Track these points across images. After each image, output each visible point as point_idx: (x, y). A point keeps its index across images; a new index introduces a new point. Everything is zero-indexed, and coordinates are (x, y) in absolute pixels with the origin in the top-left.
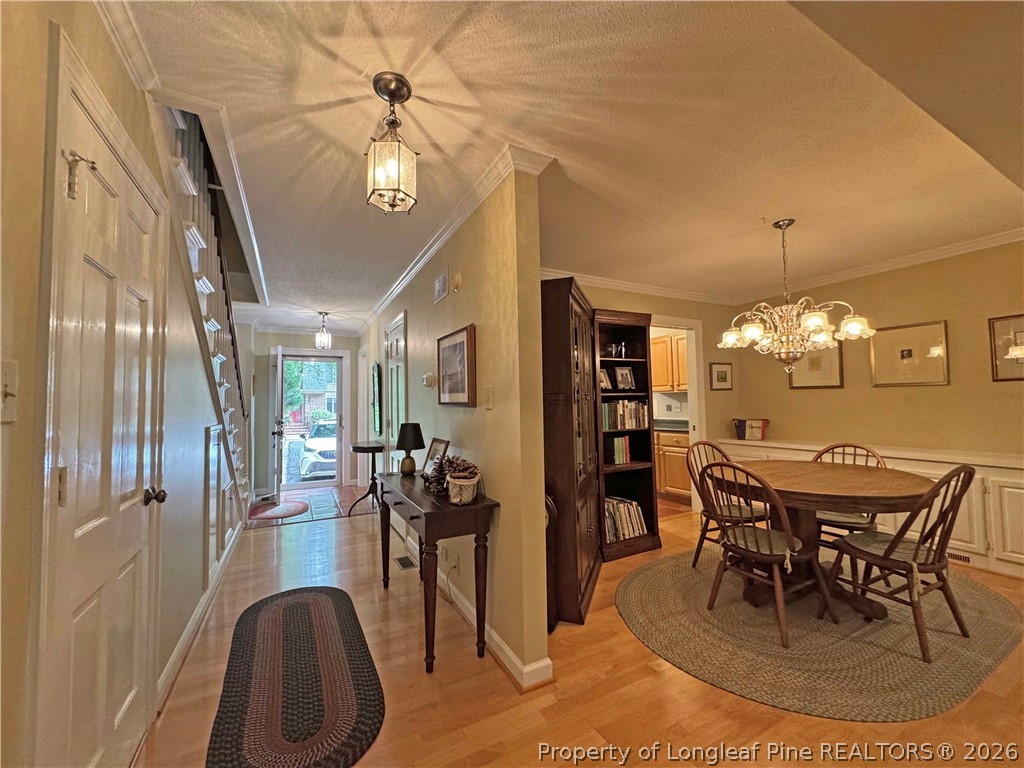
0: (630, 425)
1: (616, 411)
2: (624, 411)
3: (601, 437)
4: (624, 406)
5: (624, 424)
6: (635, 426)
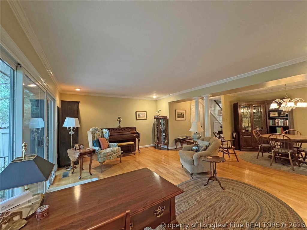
1: (275, 121)
2: (278, 122)
3: (268, 127)
4: (278, 120)
5: (278, 124)
6: (283, 125)
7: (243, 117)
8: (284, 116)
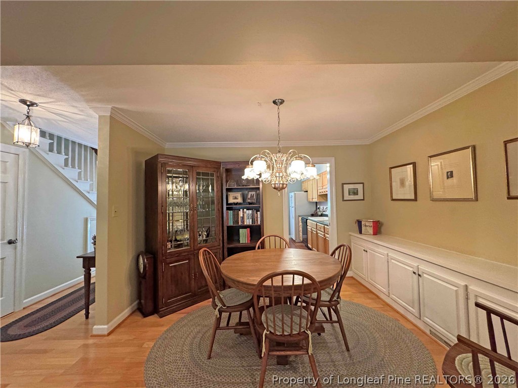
0: (248, 222)
1: (238, 215)
2: (243, 215)
3: (225, 228)
4: (243, 212)
5: (243, 222)
6: (251, 224)
7: (170, 205)
8: (253, 201)
